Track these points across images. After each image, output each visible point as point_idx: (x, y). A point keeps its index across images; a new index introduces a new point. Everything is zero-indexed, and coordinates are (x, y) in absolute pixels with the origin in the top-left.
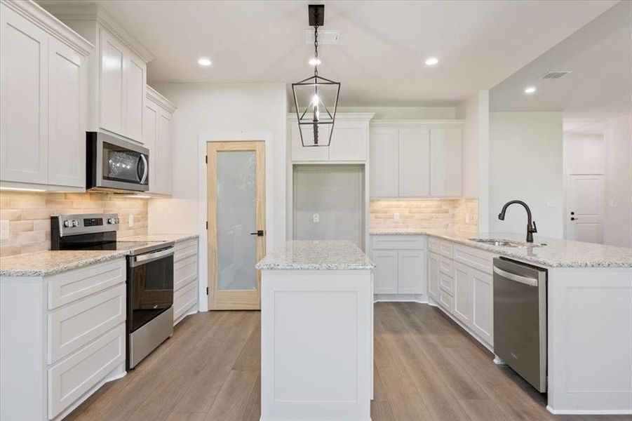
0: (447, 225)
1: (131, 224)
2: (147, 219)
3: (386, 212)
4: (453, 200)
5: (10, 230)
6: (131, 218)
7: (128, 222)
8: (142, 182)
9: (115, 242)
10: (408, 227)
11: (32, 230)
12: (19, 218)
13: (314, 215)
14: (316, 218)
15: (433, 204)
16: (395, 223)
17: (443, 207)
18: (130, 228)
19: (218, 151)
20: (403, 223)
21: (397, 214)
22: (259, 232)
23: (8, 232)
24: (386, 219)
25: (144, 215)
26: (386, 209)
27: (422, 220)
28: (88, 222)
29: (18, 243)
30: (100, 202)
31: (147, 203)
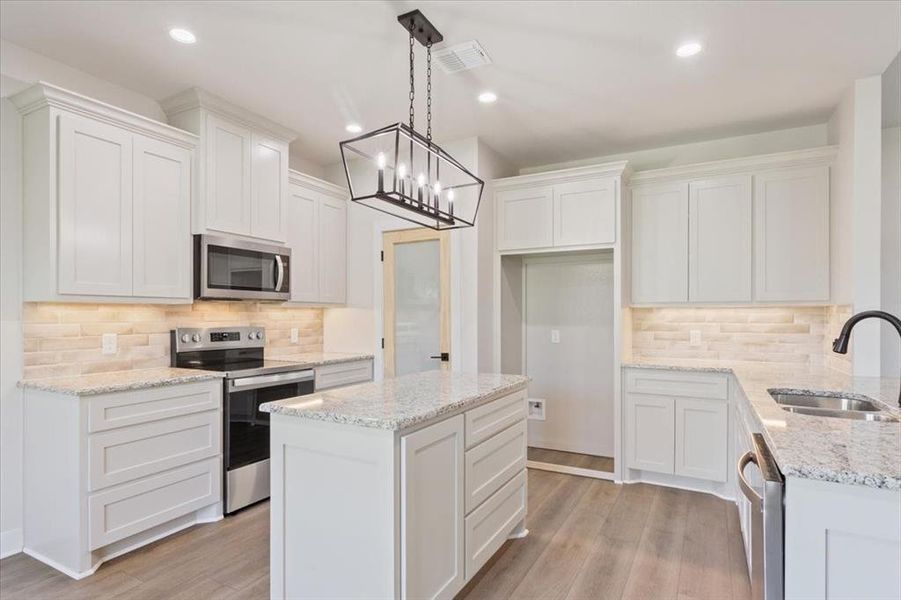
0: (808, 356)
1: (295, 339)
2: (322, 334)
3: (677, 330)
4: (822, 308)
5: (118, 344)
6: (294, 333)
7: (290, 337)
8: (278, 288)
9: (263, 360)
10: (718, 356)
11: (147, 344)
12: (130, 332)
13: (553, 331)
14: (556, 335)
15: (777, 314)
16: (693, 347)
17: (796, 321)
18: (294, 344)
19: (395, 244)
20: (709, 349)
21: (696, 334)
22: (442, 354)
23: (115, 345)
24: (674, 340)
25: (319, 329)
26: (676, 324)
27: (747, 344)
28: (217, 336)
29: (128, 358)
30: (245, 313)
31: (322, 314)
